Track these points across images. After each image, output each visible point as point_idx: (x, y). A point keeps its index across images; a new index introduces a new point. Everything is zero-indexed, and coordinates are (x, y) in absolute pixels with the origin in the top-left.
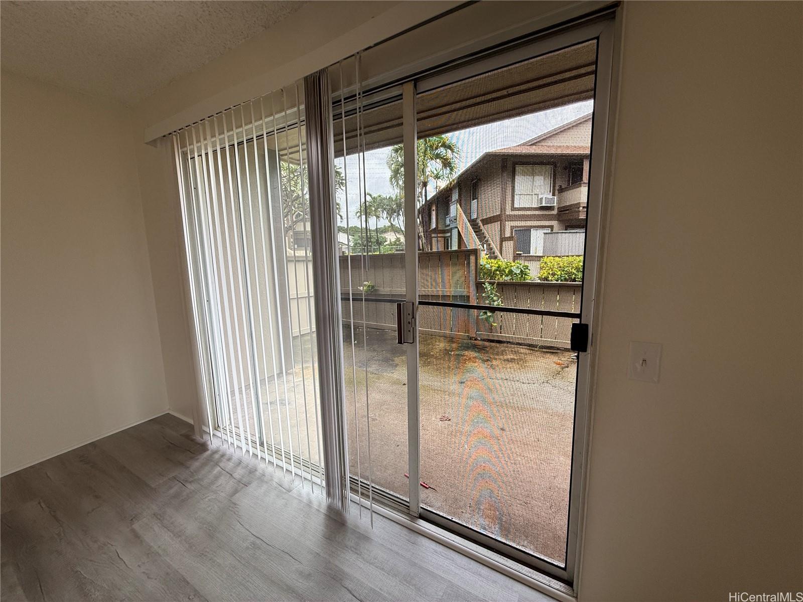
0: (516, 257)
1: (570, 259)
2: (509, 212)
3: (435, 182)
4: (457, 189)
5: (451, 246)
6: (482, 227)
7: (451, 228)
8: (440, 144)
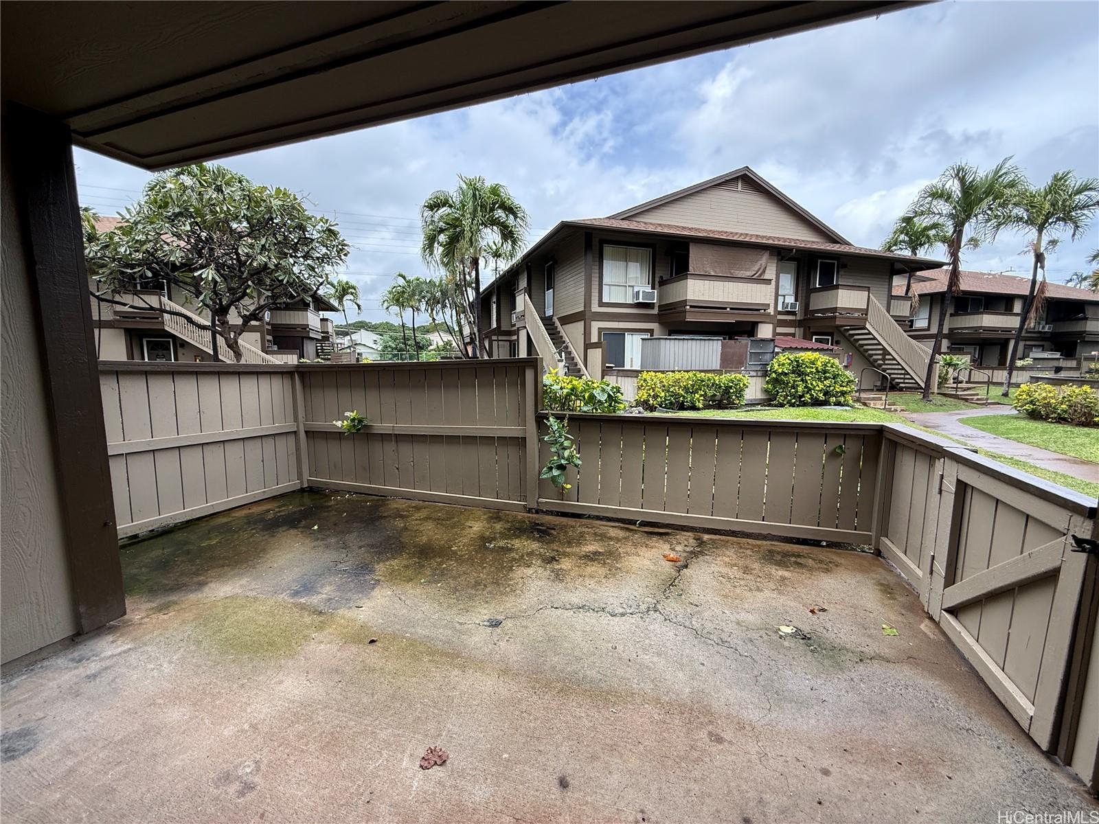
0: (606, 371)
1: (678, 376)
2: (595, 308)
3: (494, 261)
4: (526, 273)
5: (518, 354)
6: (560, 328)
7: (518, 328)
8: (497, 205)
